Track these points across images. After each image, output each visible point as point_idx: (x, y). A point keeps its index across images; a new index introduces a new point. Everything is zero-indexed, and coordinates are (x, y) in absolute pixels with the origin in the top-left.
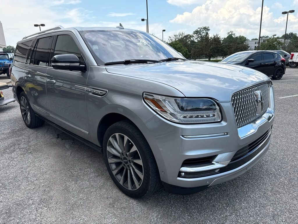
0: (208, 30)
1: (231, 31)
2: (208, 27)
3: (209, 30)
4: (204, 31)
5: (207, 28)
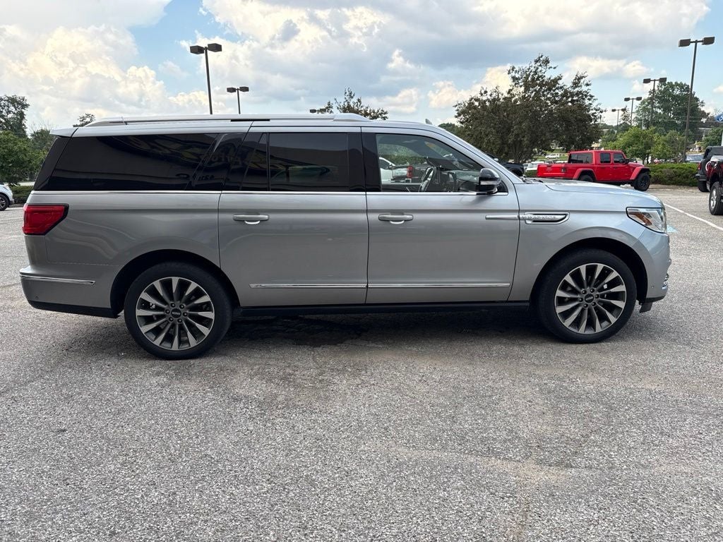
0: (25, 106)
1: (88, 115)
2: (23, 100)
3: (27, 106)
4: (12, 108)
5: (18, 99)
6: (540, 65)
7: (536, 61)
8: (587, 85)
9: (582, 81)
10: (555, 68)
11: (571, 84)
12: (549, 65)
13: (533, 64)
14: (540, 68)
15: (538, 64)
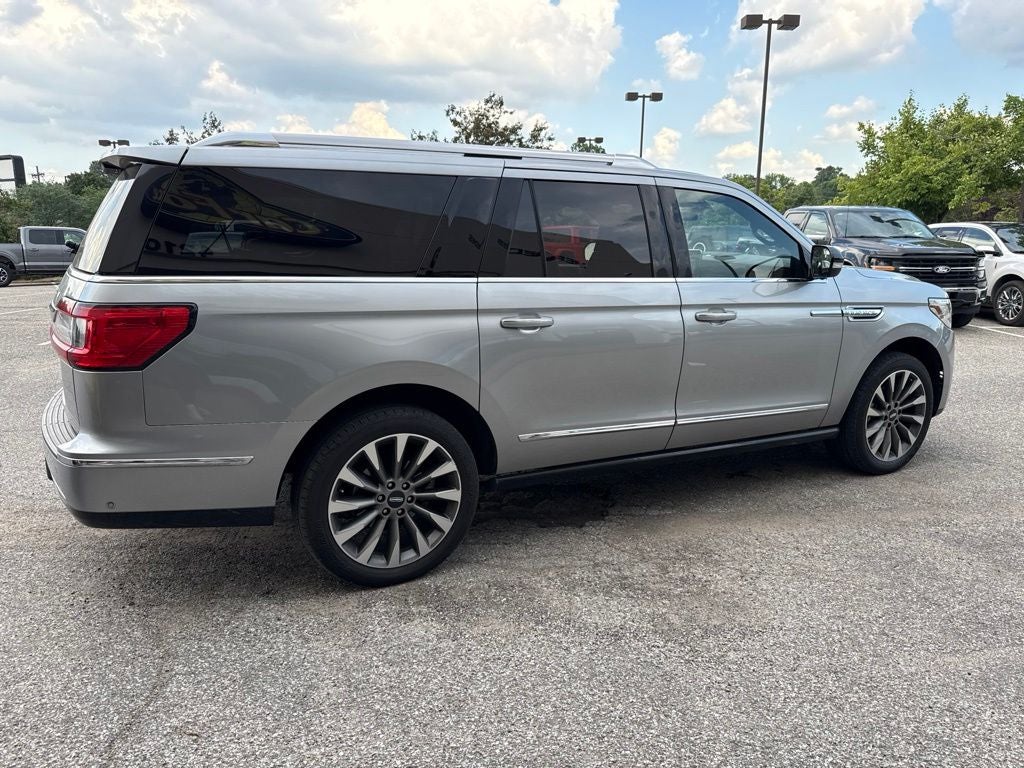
6: (492, 107)
7: (487, 101)
8: (550, 139)
9: (543, 133)
10: (511, 113)
11: (529, 137)
12: (504, 108)
13: (483, 104)
14: (492, 111)
15: (489, 105)
